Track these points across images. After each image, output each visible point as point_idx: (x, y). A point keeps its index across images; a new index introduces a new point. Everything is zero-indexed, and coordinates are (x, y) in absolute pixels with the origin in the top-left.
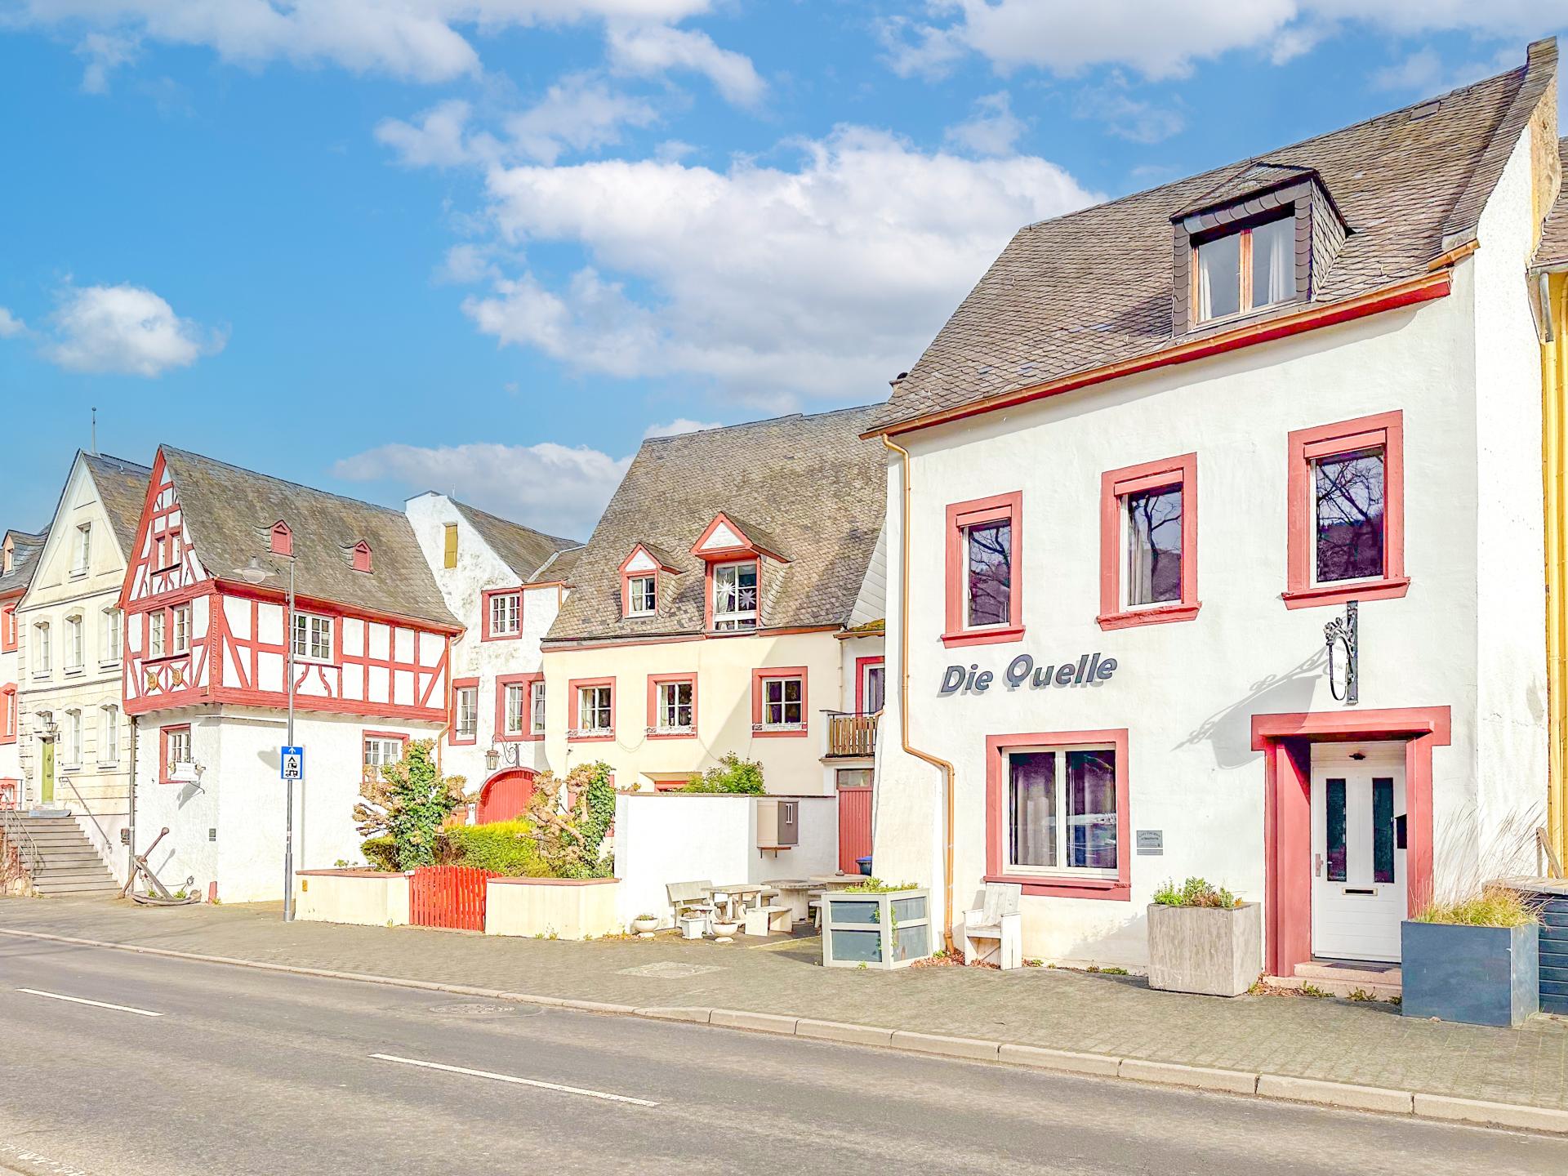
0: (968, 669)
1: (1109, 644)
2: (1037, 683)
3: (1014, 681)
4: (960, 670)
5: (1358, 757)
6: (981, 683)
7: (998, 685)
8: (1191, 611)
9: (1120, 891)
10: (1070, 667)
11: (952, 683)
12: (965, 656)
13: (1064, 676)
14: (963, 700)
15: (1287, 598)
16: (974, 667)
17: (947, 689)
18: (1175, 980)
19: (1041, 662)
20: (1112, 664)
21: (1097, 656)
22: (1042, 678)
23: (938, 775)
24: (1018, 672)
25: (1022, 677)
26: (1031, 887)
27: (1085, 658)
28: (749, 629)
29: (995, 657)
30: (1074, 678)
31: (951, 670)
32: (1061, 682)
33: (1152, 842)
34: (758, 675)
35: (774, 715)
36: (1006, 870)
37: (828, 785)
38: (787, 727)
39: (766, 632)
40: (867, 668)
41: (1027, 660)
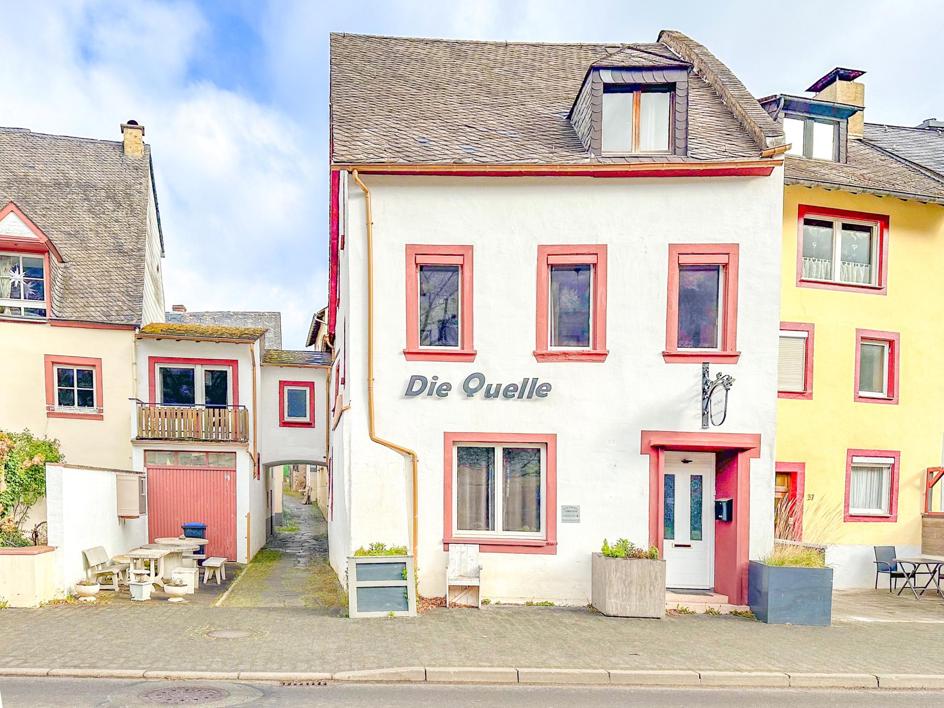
0: (430, 379)
1: (546, 372)
2: (488, 395)
3: (470, 393)
4: (423, 379)
5: (685, 462)
6: (443, 391)
7: (455, 395)
8: (601, 356)
9: (548, 546)
10: (515, 387)
11: (416, 388)
12: (427, 369)
13: (510, 392)
14: (423, 402)
15: (666, 355)
16: (435, 378)
17: (410, 393)
18: (625, 609)
19: (492, 380)
20: (549, 387)
21: (535, 380)
22: (492, 392)
23: (401, 461)
24: (473, 385)
25: (476, 390)
26: (485, 546)
27: (526, 381)
28: (36, 317)
29: (451, 372)
30: (517, 394)
31: (414, 379)
32: (506, 396)
33: (572, 513)
34: (51, 361)
35: (65, 399)
36: (457, 533)
37: (138, 464)
38: (86, 410)
39: (60, 322)
40: (157, 367)
41: (481, 377)
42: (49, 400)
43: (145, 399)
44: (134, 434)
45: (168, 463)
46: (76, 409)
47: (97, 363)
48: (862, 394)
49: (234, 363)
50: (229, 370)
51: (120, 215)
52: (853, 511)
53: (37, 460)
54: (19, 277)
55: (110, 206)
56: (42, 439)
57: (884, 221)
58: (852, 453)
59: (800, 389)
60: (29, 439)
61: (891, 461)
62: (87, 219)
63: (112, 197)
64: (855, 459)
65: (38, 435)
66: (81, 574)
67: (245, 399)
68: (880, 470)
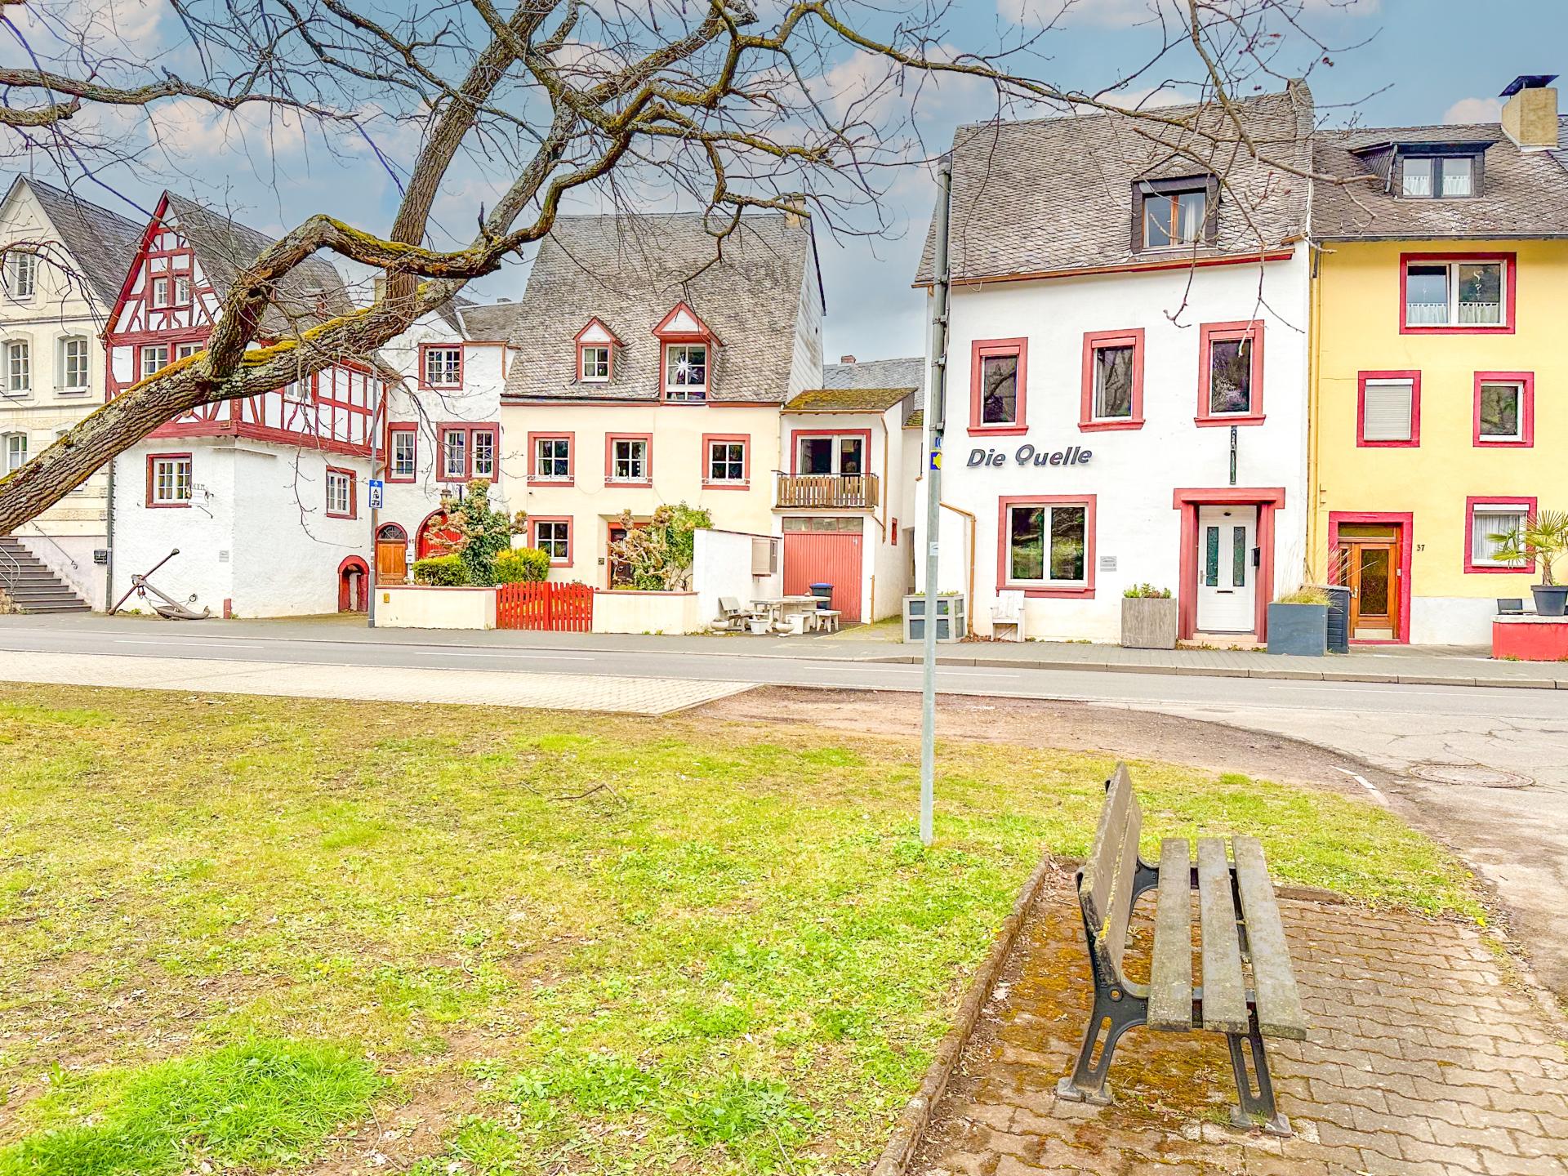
0: (988, 453)
1: (1087, 441)
2: (1036, 463)
3: (1022, 462)
4: (982, 452)
5: (1227, 514)
6: (998, 461)
7: (1009, 464)
8: (1139, 425)
9: (1087, 594)
11: (976, 460)
12: (986, 443)
14: (982, 471)
15: (1197, 421)
16: (992, 450)
18: (1137, 641)
19: (1040, 450)
21: (1078, 449)
22: (1041, 460)
23: (963, 521)
25: (1026, 459)
26: (1030, 593)
27: (1070, 449)
28: (697, 400)
29: (1006, 445)
30: (1062, 461)
31: (974, 452)
33: (1110, 563)
34: (708, 438)
35: (719, 472)
36: (1010, 582)
37: (776, 529)
38: (736, 482)
39: (716, 404)
40: (799, 439)
41: (1031, 449)
42: (705, 474)
43: (787, 470)
44: (774, 503)
45: (803, 529)
46: (726, 481)
47: (746, 438)
48: (1483, 438)
49: (867, 432)
50: (863, 439)
51: (776, 292)
52: (1475, 562)
53: (688, 525)
54: (684, 366)
55: (768, 283)
56: (696, 508)
57: (1511, 258)
58: (1472, 501)
59: (1406, 436)
60: (684, 509)
61: (1526, 507)
62: (747, 301)
63: (770, 274)
64: (1477, 507)
65: (693, 506)
66: (716, 614)
67: (877, 467)
68: (1517, 518)
